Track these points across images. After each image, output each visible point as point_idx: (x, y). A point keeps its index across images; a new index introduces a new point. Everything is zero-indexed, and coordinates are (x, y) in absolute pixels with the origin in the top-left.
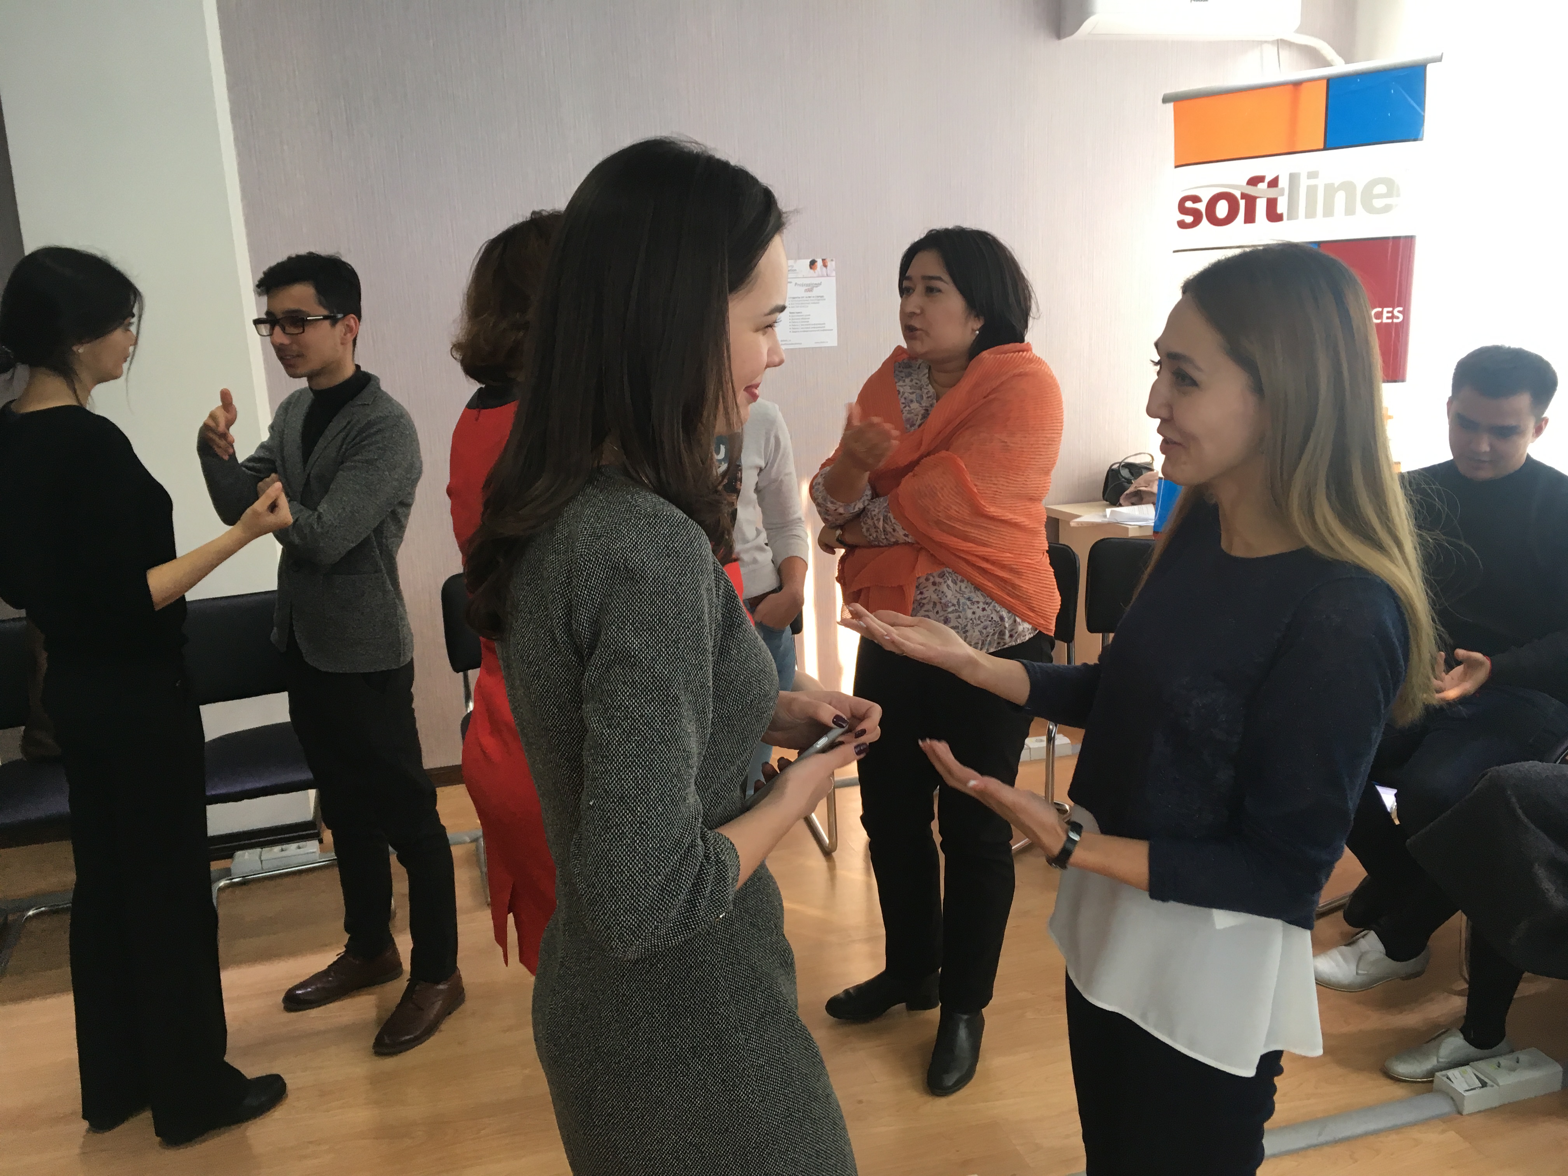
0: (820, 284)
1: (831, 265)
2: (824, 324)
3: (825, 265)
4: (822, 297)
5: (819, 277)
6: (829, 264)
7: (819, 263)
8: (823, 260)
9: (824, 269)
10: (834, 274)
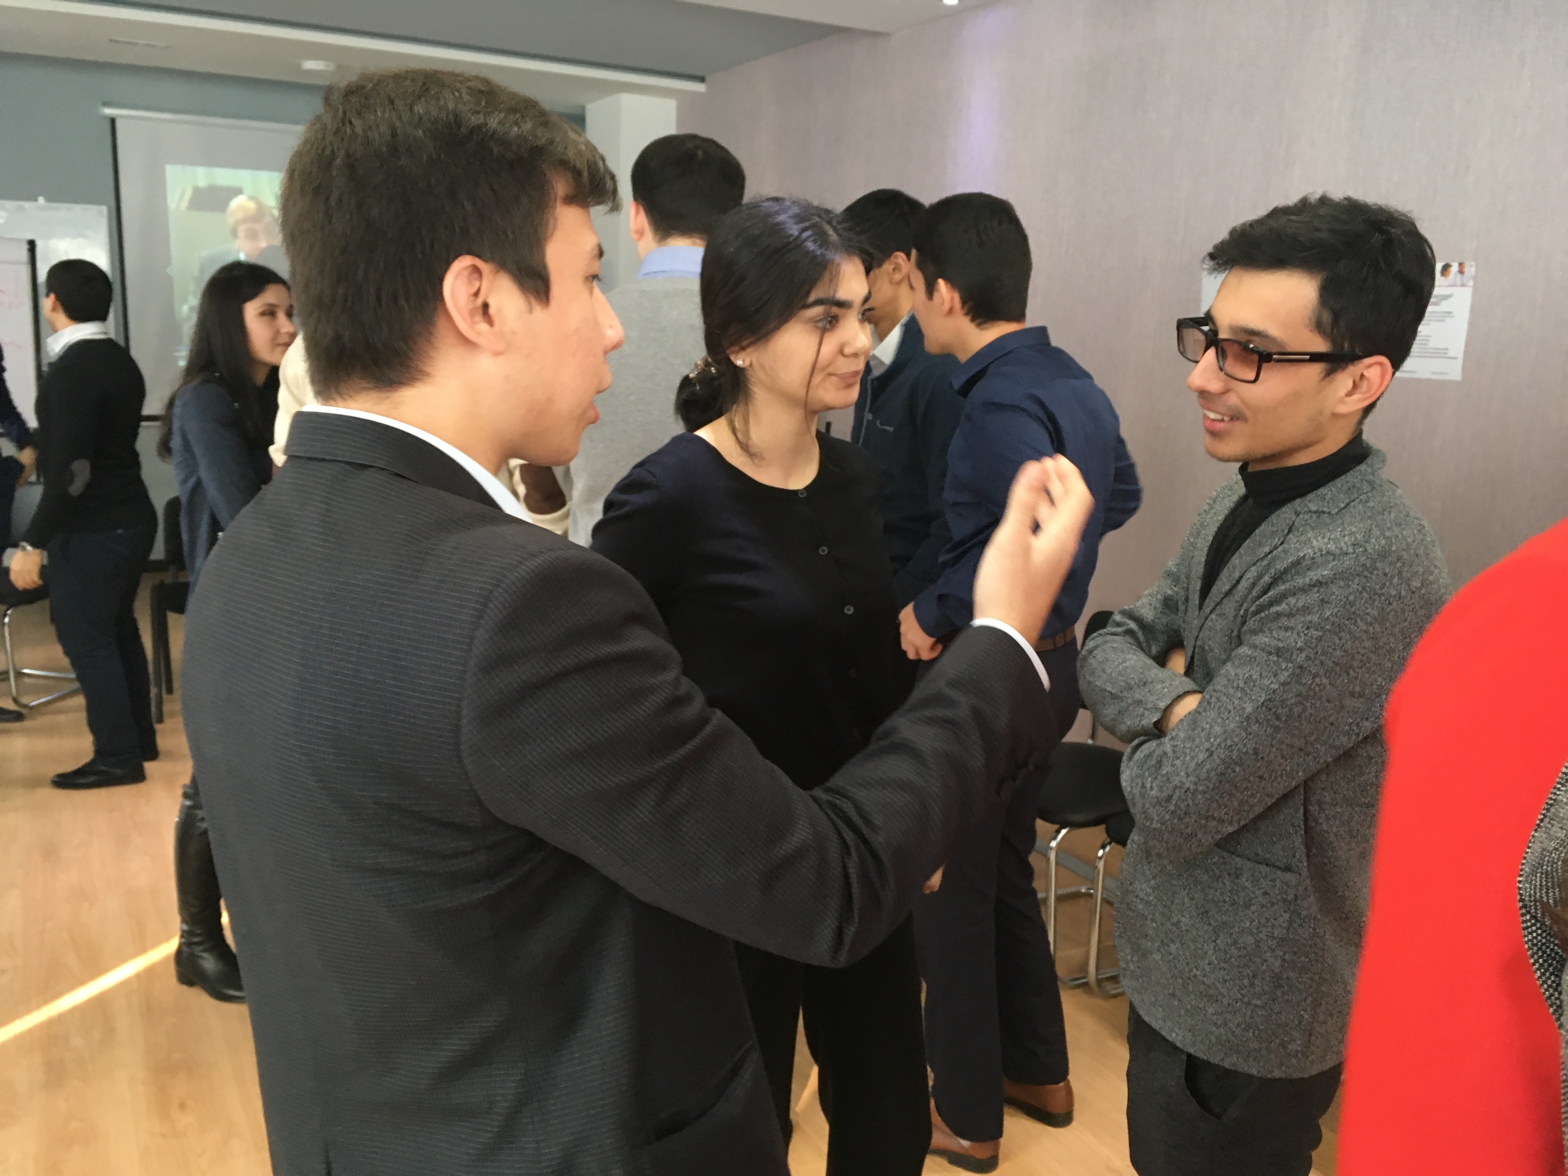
0: (1450, 296)
1: (1470, 270)
2: (1447, 349)
3: (1461, 272)
4: (1451, 313)
5: (1450, 286)
6: (1466, 270)
7: (1455, 268)
8: (1461, 265)
9: (1459, 276)
10: (1471, 283)
